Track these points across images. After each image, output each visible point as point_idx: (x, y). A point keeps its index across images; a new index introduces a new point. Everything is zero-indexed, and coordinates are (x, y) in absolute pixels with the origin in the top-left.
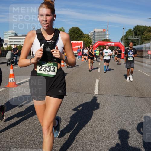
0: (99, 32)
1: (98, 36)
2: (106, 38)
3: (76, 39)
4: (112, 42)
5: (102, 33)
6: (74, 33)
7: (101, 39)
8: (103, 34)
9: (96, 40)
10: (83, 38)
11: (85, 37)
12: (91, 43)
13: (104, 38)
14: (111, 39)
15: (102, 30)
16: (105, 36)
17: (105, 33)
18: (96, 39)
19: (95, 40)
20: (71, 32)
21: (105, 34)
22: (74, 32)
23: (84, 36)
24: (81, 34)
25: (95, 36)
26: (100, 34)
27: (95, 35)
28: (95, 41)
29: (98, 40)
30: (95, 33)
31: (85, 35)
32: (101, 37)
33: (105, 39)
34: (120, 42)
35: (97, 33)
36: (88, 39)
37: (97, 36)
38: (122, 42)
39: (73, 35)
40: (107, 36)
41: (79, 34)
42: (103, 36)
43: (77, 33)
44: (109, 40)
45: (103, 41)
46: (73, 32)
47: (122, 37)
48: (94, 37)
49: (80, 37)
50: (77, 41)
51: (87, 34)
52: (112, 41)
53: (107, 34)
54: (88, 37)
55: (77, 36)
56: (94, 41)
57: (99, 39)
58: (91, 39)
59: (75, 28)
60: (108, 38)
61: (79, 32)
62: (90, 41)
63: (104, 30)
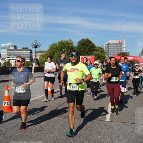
0: (114, 44)
1: (113, 50)
2: (123, 52)
3: (87, 53)
4: (130, 56)
5: (118, 45)
6: (84, 46)
7: (116, 53)
8: (119, 47)
9: (111, 54)
10: (95, 52)
11: (97, 50)
12: (105, 57)
13: (120, 51)
14: (129, 53)
15: (118, 42)
17: (122, 45)
18: (111, 52)
19: (110, 53)
20: (80, 44)
21: (122, 47)
22: (84, 45)
23: (96, 49)
24: (92, 47)
25: (110, 49)
26: (115, 47)
27: (110, 47)
29: (113, 54)
30: (110, 45)
31: (98, 48)
32: (117, 50)
33: (121, 52)
34: (140, 56)
35: (111, 45)
36: (100, 53)
38: (142, 56)
39: (83, 49)
40: (124, 49)
41: (90, 47)
42: (119, 49)
43: (87, 46)
44: (126, 54)
45: (119, 55)
46: (82, 45)
48: (109, 51)
49: (91, 51)
50: (87, 55)
51: (100, 47)
54: (101, 50)
55: (87, 49)
56: (109, 55)
58: (104, 53)
59: (85, 40)
60: (125, 51)
61: (90, 45)
62: (103, 55)
63: (121, 42)
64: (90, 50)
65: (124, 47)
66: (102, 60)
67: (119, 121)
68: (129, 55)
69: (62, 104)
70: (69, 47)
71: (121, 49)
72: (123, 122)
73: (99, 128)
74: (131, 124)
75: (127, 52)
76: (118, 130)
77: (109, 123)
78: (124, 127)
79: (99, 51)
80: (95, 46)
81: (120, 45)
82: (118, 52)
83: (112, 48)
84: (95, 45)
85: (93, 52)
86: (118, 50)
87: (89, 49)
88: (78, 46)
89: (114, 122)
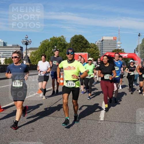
0: (108, 40)
1: (107, 46)
2: (117, 48)
3: (80, 50)
4: (125, 53)
5: (112, 41)
6: (77, 43)
7: (110, 49)
8: (113, 43)
9: (105, 50)
10: (88, 49)
11: (91, 47)
12: (99, 54)
13: (115, 47)
14: (123, 49)
15: (112, 38)
16: (116, 45)
17: (116, 41)
18: (105, 49)
19: (103, 50)
20: (73, 41)
21: (116, 43)
22: (77, 41)
23: (89, 45)
24: (86, 44)
25: (104, 46)
26: (109, 43)
27: (104, 44)
28: (104, 52)
29: (107, 50)
30: (104, 42)
31: (91, 45)
32: (111, 46)
33: (116, 49)
34: (135, 52)
35: (105, 42)
36: (94, 50)
37: (105, 46)
38: (137, 52)
39: (75, 46)
40: (119, 45)
41: (83, 43)
43: (80, 42)
44: (121, 50)
45: (113, 52)
46: (75, 41)
47: (138, 46)
48: (103, 47)
49: (85, 48)
50: (80, 52)
51: (94, 44)
52: (124, 51)
53: (119, 43)
54: (95, 47)
55: (80, 46)
56: (102, 52)
57: (109, 49)
58: (98, 50)
59: (78, 36)
60: (119, 48)
61: (83, 41)
62: (97, 52)
63: (115, 38)
64: (83, 47)
65: (118, 44)
66: (96, 57)
67: (113, 120)
68: (123, 51)
69: (54, 103)
70: (61, 43)
71: (115, 45)
72: (117, 121)
73: (93, 128)
74: (126, 123)
75: (121, 49)
76: (112, 130)
77: (103, 122)
78: (118, 126)
79: (92, 48)
80: (89, 43)
81: (115, 41)
82: (113, 48)
83: (106, 45)
84: (88, 41)
85: (87, 49)
86: (113, 46)
87: (82, 45)
88: (71, 43)
89: (108, 122)
